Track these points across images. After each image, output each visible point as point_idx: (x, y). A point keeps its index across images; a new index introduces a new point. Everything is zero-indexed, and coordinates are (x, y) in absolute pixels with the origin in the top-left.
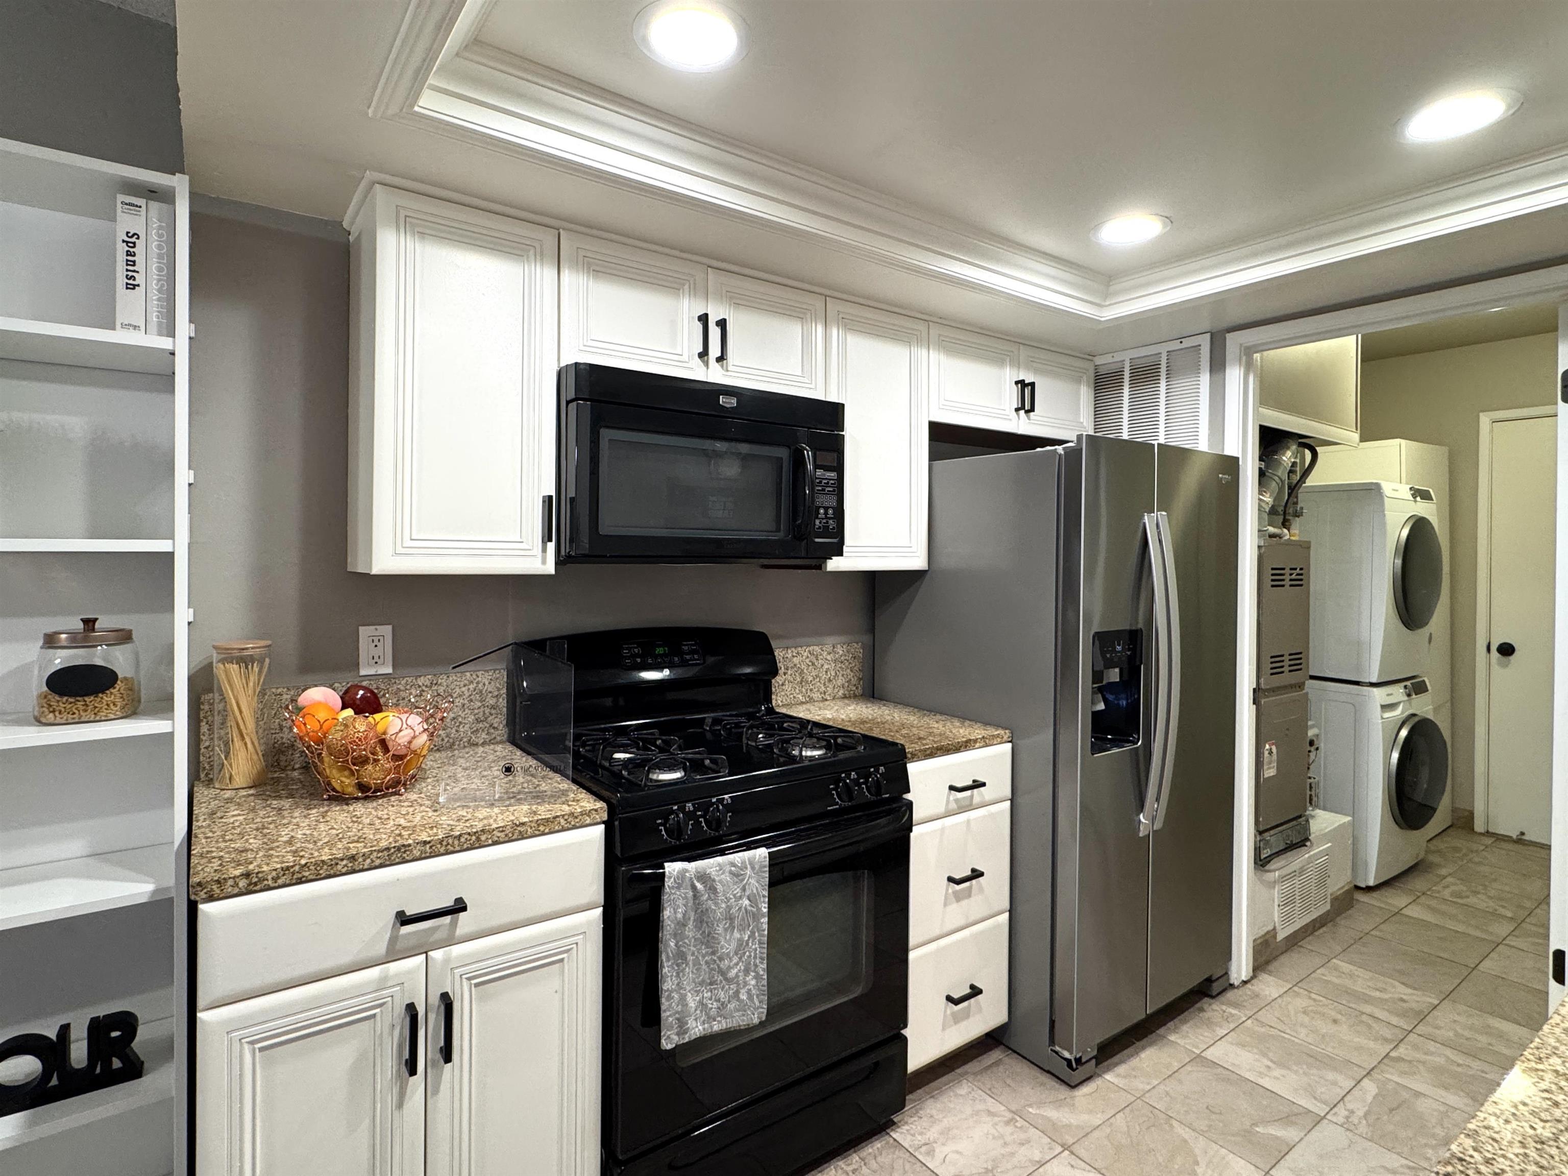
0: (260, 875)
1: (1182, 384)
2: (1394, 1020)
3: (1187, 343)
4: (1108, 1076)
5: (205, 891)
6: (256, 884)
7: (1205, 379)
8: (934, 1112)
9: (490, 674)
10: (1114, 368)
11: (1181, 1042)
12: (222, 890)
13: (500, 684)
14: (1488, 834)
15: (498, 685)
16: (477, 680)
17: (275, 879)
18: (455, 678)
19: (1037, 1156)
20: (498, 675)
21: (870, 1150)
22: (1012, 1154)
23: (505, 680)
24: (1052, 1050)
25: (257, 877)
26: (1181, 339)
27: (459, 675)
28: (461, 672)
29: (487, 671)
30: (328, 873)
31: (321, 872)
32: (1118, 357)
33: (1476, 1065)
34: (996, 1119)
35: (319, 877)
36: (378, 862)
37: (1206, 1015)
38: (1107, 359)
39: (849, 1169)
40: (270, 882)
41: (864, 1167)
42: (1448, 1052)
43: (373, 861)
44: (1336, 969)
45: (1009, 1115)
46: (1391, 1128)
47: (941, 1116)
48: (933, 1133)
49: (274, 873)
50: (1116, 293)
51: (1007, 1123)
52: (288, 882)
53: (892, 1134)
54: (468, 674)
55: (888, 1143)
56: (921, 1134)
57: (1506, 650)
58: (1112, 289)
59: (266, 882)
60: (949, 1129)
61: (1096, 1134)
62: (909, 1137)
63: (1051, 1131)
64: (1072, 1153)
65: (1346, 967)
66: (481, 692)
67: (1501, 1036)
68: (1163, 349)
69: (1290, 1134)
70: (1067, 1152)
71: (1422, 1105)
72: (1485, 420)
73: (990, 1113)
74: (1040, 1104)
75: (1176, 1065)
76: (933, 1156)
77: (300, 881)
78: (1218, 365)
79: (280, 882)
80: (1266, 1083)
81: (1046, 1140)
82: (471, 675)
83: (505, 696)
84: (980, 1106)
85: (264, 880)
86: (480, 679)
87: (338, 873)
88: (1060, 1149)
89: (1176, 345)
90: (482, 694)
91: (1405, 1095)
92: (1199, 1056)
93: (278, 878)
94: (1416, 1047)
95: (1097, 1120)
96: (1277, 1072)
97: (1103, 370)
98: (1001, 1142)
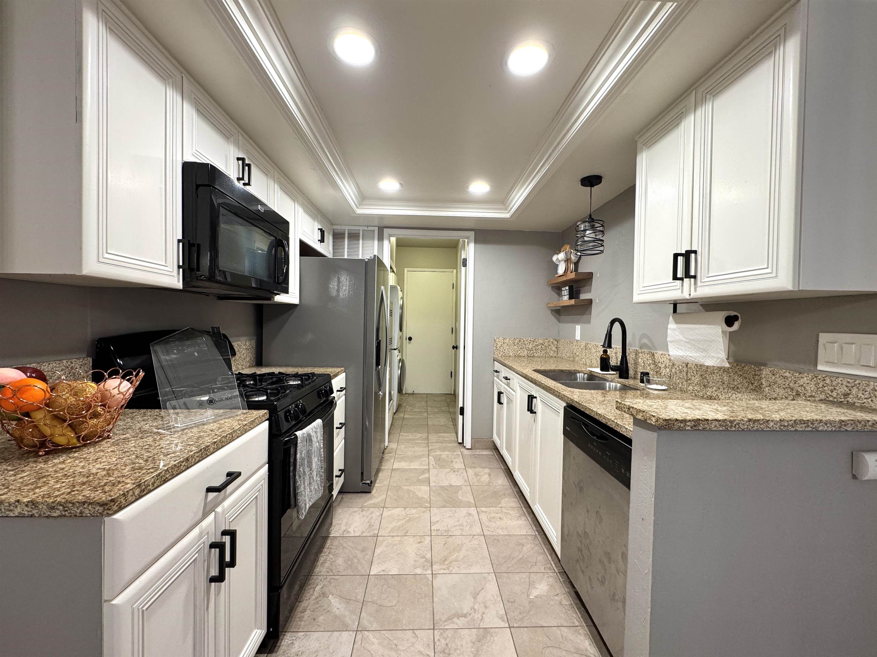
0: (146, 483)
1: (368, 243)
2: (423, 442)
3: (370, 228)
4: (376, 485)
5: (117, 504)
6: (144, 491)
7: (376, 242)
8: (337, 522)
9: (81, 361)
10: (341, 231)
11: (386, 468)
12: (126, 500)
13: (87, 368)
14: (406, 394)
15: (86, 369)
16: (71, 366)
17: (153, 484)
18: (55, 365)
19: (379, 514)
20: (86, 362)
21: (328, 544)
22: (372, 517)
23: (91, 365)
24: (362, 483)
25: (144, 485)
26: (368, 226)
27: (57, 362)
28: (60, 360)
29: (79, 359)
30: (177, 472)
31: (174, 473)
32: (343, 227)
33: (444, 444)
34: (358, 512)
35: (173, 476)
36: (197, 459)
37: (385, 458)
38: (338, 227)
39: (327, 554)
40: (151, 487)
41: (331, 550)
42: (438, 444)
43: (195, 460)
44: (402, 435)
45: (361, 509)
46: (441, 464)
47: (341, 522)
48: (343, 528)
49: (153, 480)
50: (363, 205)
51: (362, 511)
52: (159, 484)
53: (330, 536)
54: (65, 361)
55: (332, 539)
56: (340, 530)
57: (410, 339)
58: (364, 203)
59: (149, 487)
60: (347, 523)
61: (387, 500)
62: (337, 533)
63: (375, 506)
64: (386, 508)
65: (404, 434)
66: (74, 374)
67: (443, 437)
68: (361, 228)
69: (426, 475)
70: (385, 508)
71: (443, 457)
72: (406, 270)
73: (355, 512)
74: (366, 502)
75: (390, 474)
76: (350, 533)
77: (165, 481)
78: (381, 238)
79: (155, 485)
80: (412, 467)
81: (376, 509)
82: (67, 362)
83: (90, 376)
84: (349, 512)
85: (148, 486)
86: (73, 365)
87: (181, 471)
88: (382, 509)
89: (366, 228)
90: (75, 376)
91: (439, 456)
92: (392, 469)
93: (155, 482)
94: (432, 446)
95: (384, 496)
96: (412, 464)
97: (336, 231)
98: (365, 517)
